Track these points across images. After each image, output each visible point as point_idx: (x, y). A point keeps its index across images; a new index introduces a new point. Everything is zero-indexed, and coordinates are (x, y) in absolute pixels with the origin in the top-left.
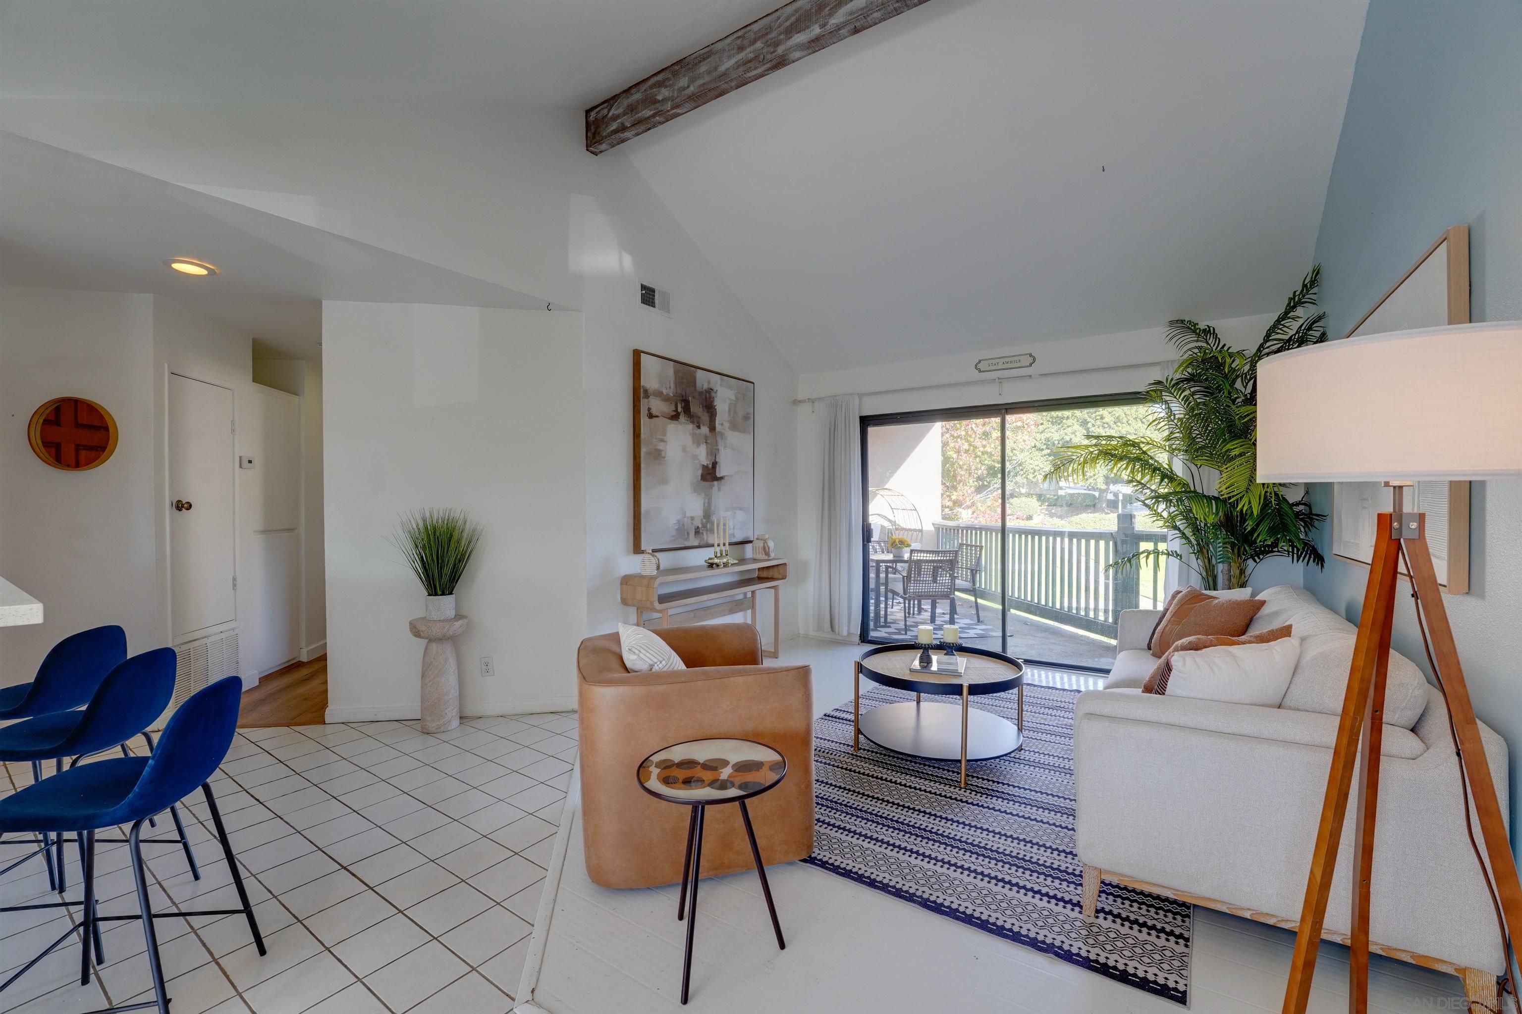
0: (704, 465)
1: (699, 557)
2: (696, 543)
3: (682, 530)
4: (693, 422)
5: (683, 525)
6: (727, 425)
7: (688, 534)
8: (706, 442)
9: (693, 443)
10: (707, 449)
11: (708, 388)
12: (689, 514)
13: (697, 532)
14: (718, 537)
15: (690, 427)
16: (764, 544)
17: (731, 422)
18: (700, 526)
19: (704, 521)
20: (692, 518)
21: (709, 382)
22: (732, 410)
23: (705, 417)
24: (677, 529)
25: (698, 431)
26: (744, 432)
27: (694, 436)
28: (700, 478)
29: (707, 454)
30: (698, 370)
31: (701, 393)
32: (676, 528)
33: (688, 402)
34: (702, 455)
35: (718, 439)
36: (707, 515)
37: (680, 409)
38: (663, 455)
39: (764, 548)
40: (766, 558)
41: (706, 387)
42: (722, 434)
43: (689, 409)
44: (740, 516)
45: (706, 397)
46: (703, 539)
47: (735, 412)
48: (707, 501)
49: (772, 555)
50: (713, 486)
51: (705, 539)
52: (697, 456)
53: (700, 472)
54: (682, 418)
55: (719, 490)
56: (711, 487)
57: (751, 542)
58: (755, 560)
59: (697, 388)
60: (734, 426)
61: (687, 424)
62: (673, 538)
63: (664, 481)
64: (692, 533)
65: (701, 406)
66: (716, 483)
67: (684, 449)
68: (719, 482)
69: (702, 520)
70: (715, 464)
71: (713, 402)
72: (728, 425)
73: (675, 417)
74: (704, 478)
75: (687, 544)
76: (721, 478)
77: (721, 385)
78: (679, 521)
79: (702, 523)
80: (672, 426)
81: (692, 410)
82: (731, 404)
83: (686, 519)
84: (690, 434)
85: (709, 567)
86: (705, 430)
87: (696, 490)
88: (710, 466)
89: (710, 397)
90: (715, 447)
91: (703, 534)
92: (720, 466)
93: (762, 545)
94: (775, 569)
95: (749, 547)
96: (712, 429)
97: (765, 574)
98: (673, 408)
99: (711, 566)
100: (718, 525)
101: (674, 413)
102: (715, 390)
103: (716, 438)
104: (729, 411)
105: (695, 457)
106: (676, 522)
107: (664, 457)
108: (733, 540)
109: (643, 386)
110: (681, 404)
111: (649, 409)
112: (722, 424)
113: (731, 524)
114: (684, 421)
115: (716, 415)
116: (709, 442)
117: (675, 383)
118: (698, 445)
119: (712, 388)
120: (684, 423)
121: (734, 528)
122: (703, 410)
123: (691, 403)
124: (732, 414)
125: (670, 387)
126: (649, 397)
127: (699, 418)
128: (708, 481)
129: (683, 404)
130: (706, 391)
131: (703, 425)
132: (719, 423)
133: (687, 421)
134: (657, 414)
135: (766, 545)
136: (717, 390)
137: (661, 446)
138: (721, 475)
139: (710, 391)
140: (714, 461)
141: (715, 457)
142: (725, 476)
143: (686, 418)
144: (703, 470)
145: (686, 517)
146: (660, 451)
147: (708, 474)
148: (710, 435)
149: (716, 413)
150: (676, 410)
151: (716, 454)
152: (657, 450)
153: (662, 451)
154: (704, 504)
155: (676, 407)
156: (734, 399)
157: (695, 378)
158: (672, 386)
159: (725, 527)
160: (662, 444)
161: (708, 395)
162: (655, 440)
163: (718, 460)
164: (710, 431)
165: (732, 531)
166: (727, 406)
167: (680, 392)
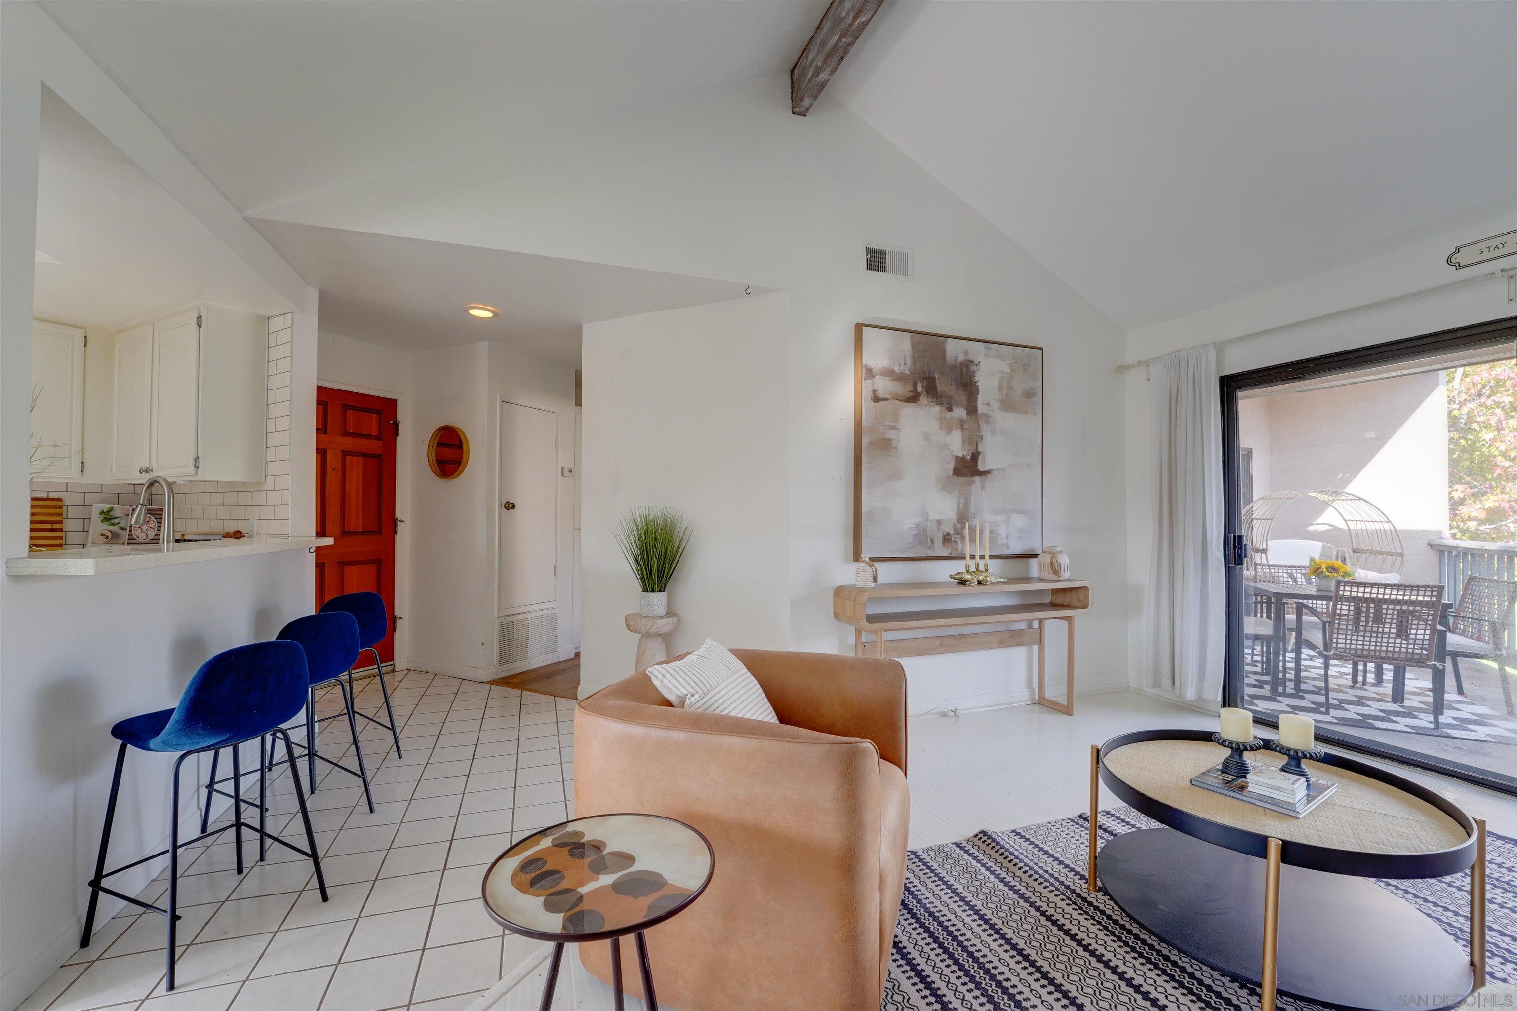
0: (957, 457)
1: (944, 571)
2: (945, 553)
3: (922, 536)
4: (941, 404)
5: (925, 530)
6: (996, 405)
7: (932, 541)
8: (961, 428)
9: (941, 429)
10: (963, 435)
11: (965, 361)
12: (934, 516)
13: (947, 539)
14: (982, 546)
15: (936, 409)
16: (1052, 558)
17: (1002, 401)
18: (952, 532)
19: (959, 526)
20: (939, 522)
21: (966, 353)
22: (1006, 386)
23: (961, 397)
24: (915, 535)
25: (948, 415)
26: (1025, 413)
27: (942, 421)
28: (951, 473)
29: (964, 442)
30: (949, 340)
31: (953, 368)
32: (914, 533)
33: (934, 379)
34: (956, 444)
35: (980, 423)
36: (963, 517)
37: (920, 388)
38: (894, 444)
39: (1052, 564)
40: (1055, 577)
41: (961, 358)
42: (987, 417)
43: (935, 388)
44: (1019, 521)
45: (962, 372)
46: (957, 549)
47: (1010, 388)
48: (963, 501)
49: (1066, 574)
50: (974, 482)
51: (960, 548)
52: (948, 444)
53: (951, 465)
54: (924, 400)
55: (983, 487)
56: (970, 484)
57: (1036, 556)
58: (1041, 580)
59: (948, 362)
60: (1008, 405)
61: (930, 406)
62: (909, 546)
63: (896, 476)
64: (939, 540)
65: (953, 383)
66: (977, 479)
67: (927, 437)
68: (984, 477)
69: (954, 525)
70: (975, 456)
71: (974, 376)
72: (999, 404)
73: (913, 398)
74: (957, 472)
75: (930, 553)
76: (987, 473)
77: (986, 355)
78: (918, 526)
79: (955, 529)
80: (908, 411)
81: (939, 388)
82: (1002, 377)
83: (929, 523)
84: (936, 419)
85: (959, 584)
86: (960, 412)
87: (945, 486)
88: (969, 457)
89: (968, 371)
90: (977, 434)
91: (956, 542)
92: (984, 457)
93: (1049, 560)
94: (1074, 594)
95: (1034, 562)
96: (972, 410)
97: (1060, 600)
98: (910, 388)
99: (963, 582)
100: (981, 532)
101: (911, 394)
102: (976, 362)
103: (978, 422)
104: (1000, 388)
105: (945, 447)
106: (915, 526)
107: (896, 448)
108: (1006, 552)
109: (865, 365)
110: (923, 382)
111: (874, 391)
112: (988, 404)
113: (1003, 531)
114: (926, 403)
115: (978, 394)
116: (966, 427)
117: (913, 358)
118: (949, 431)
119: (971, 359)
120: (926, 405)
121: (1007, 536)
122: (958, 388)
123: (937, 381)
124: (1005, 392)
125: (905, 364)
126: (874, 377)
127: (950, 398)
128: (964, 476)
129: (925, 383)
130: (961, 364)
131: (957, 407)
132: (983, 404)
133: (932, 402)
134: (885, 397)
135: (1054, 561)
136: (979, 362)
137: (891, 434)
138: (987, 468)
139: (968, 363)
140: (975, 451)
141: (977, 446)
142: (992, 470)
143: (930, 399)
144: (956, 462)
145: (930, 520)
146: (890, 440)
147: (965, 467)
148: (969, 418)
149: (978, 392)
150: (915, 390)
151: (977, 443)
152: (885, 439)
153: (893, 440)
154: (958, 504)
155: (915, 386)
156: (1007, 370)
157: (944, 350)
158: (909, 361)
159: (993, 535)
160: (893, 431)
161: (964, 369)
162: (883, 428)
163: (980, 450)
164: (968, 414)
165: (1005, 541)
166: (996, 383)
167: (920, 368)
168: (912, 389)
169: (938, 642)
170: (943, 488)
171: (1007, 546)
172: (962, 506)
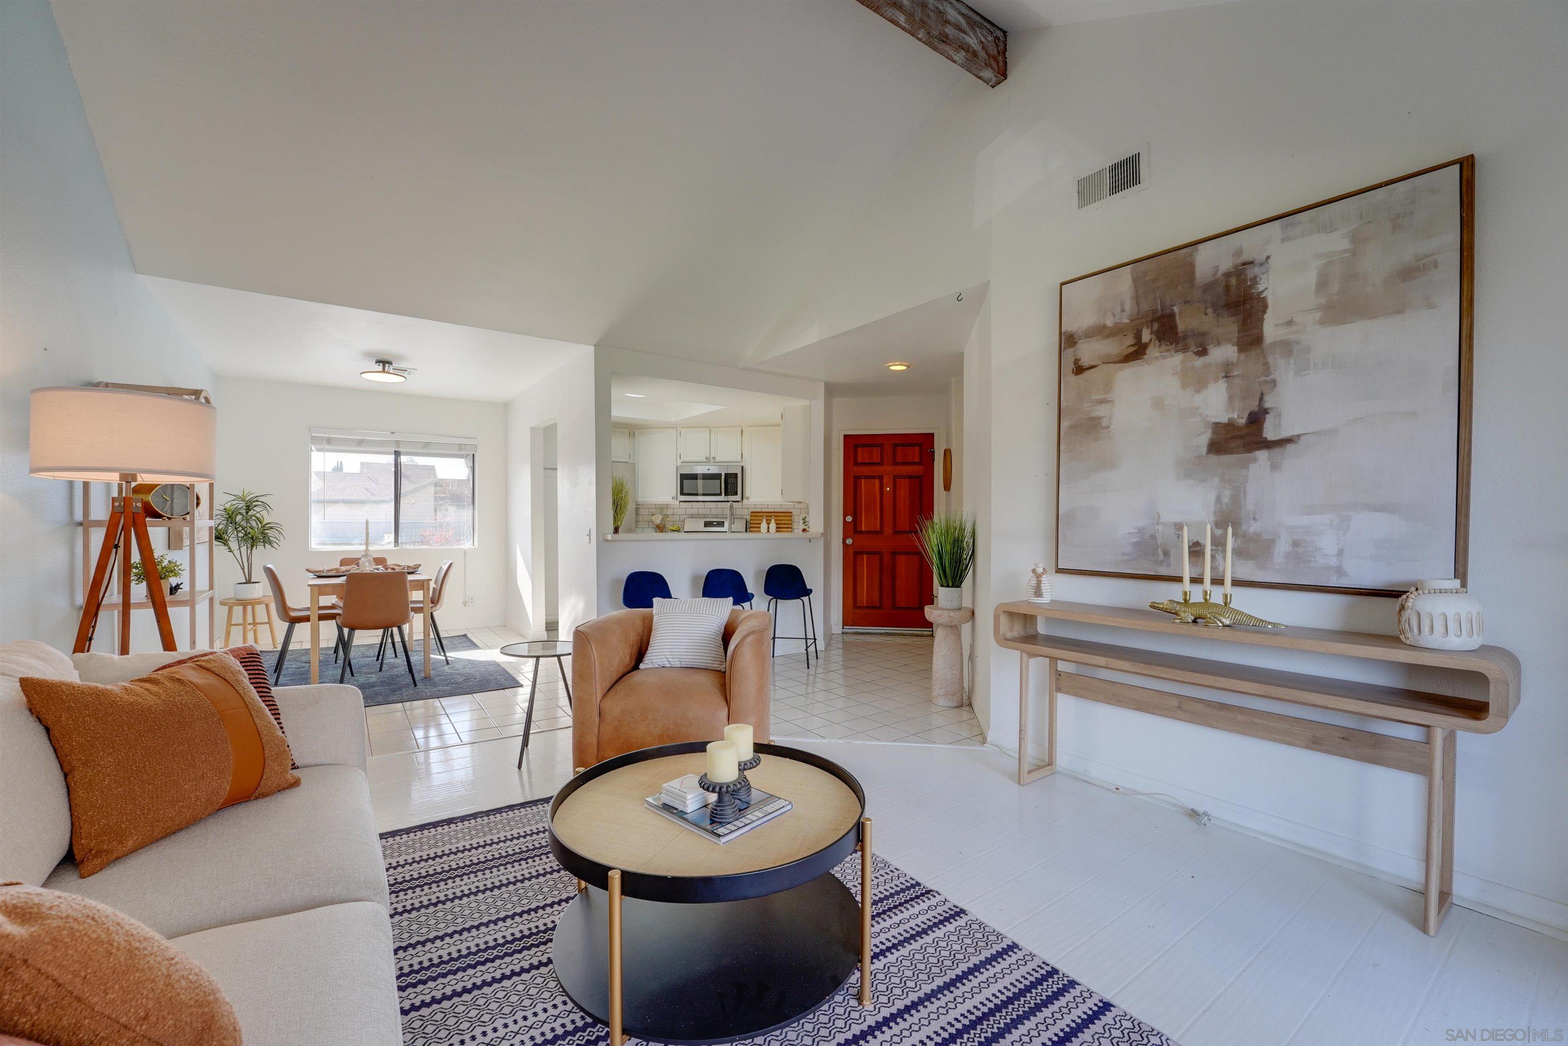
0: (1218, 424)
3: (1149, 545)
4: (1185, 349)
5: (1153, 537)
6: (1310, 319)
7: (1169, 553)
8: (1226, 377)
9: (1184, 386)
10: (1229, 389)
11: (1236, 267)
12: (1168, 517)
15: (1176, 360)
17: (1327, 308)
18: (1204, 541)
19: (1222, 531)
20: (1179, 526)
21: (1239, 253)
22: (1338, 276)
23: (1226, 327)
24: (1136, 544)
25: (1199, 362)
26: (1399, 310)
27: (1186, 373)
28: (1204, 450)
29: (1231, 398)
30: (1202, 246)
31: (1208, 287)
32: (1135, 540)
33: (1172, 316)
34: (1215, 404)
35: (1270, 360)
37: (1146, 336)
38: (1105, 423)
41: (1226, 265)
42: (1286, 345)
43: (1174, 328)
44: (1373, 525)
45: (1227, 288)
48: (1228, 493)
50: (1253, 460)
52: (1198, 408)
53: (1205, 439)
54: (1153, 351)
55: (1275, 466)
56: (1245, 465)
59: (1199, 280)
60: (1345, 315)
61: (1164, 357)
62: (1126, 558)
63: (1105, 465)
65: (1209, 310)
66: (1262, 455)
67: (1158, 404)
68: (1277, 451)
69: (1211, 529)
70: (1256, 419)
72: (1318, 315)
73: (1137, 353)
74: (1216, 447)
77: (1282, 240)
78: (1141, 531)
79: (1213, 536)
80: (1127, 374)
81: (1182, 326)
82: (1326, 263)
83: (1164, 526)
84: (1175, 374)
86: (1223, 352)
87: (1190, 471)
88: (1243, 421)
89: (1243, 280)
90: (1263, 379)
92: (1279, 415)
96: (1251, 342)
98: (1130, 340)
101: (1132, 349)
103: (1265, 358)
104: (1322, 285)
105: (1193, 412)
106: (1136, 531)
107: (1108, 427)
108: (1334, 582)
109: (1065, 333)
110: (1152, 327)
111: (1077, 361)
112: (1290, 323)
113: (1327, 544)
114: (1158, 354)
115: (1264, 312)
116: (1236, 373)
117: (1137, 299)
118: (1200, 385)
119: (1250, 259)
120: (1157, 358)
121: (1340, 553)
122: (1218, 315)
123: (1177, 317)
124: (1335, 287)
125: (1123, 311)
126: (1076, 343)
127: (1204, 334)
128: (1231, 453)
129: (1156, 326)
130: (1227, 275)
131: (1218, 343)
132: (1276, 326)
133: (1168, 351)
134: (1092, 364)
136: (1268, 257)
137: (1100, 411)
138: (1285, 434)
140: (1257, 409)
141: (1261, 399)
142: (1299, 436)
143: (1164, 347)
144: (1215, 432)
145: (1163, 523)
146: (1099, 418)
147: (1234, 437)
148: (1243, 356)
149: (1265, 307)
150: (1138, 341)
151: (1262, 394)
152: (1092, 419)
153: (1102, 417)
154: (1218, 500)
155: (1138, 336)
156: (1345, 244)
157: (1190, 268)
158: (1128, 306)
159: (1300, 550)
160: (1103, 406)
161: (1233, 281)
162: (1088, 405)
163: (1267, 405)
164: (1241, 350)
165: (1333, 562)
166: (1311, 278)
167: (1145, 307)
168: (1133, 341)
169: (1175, 703)
170: (1188, 475)
171: (1340, 571)
172: (1226, 500)
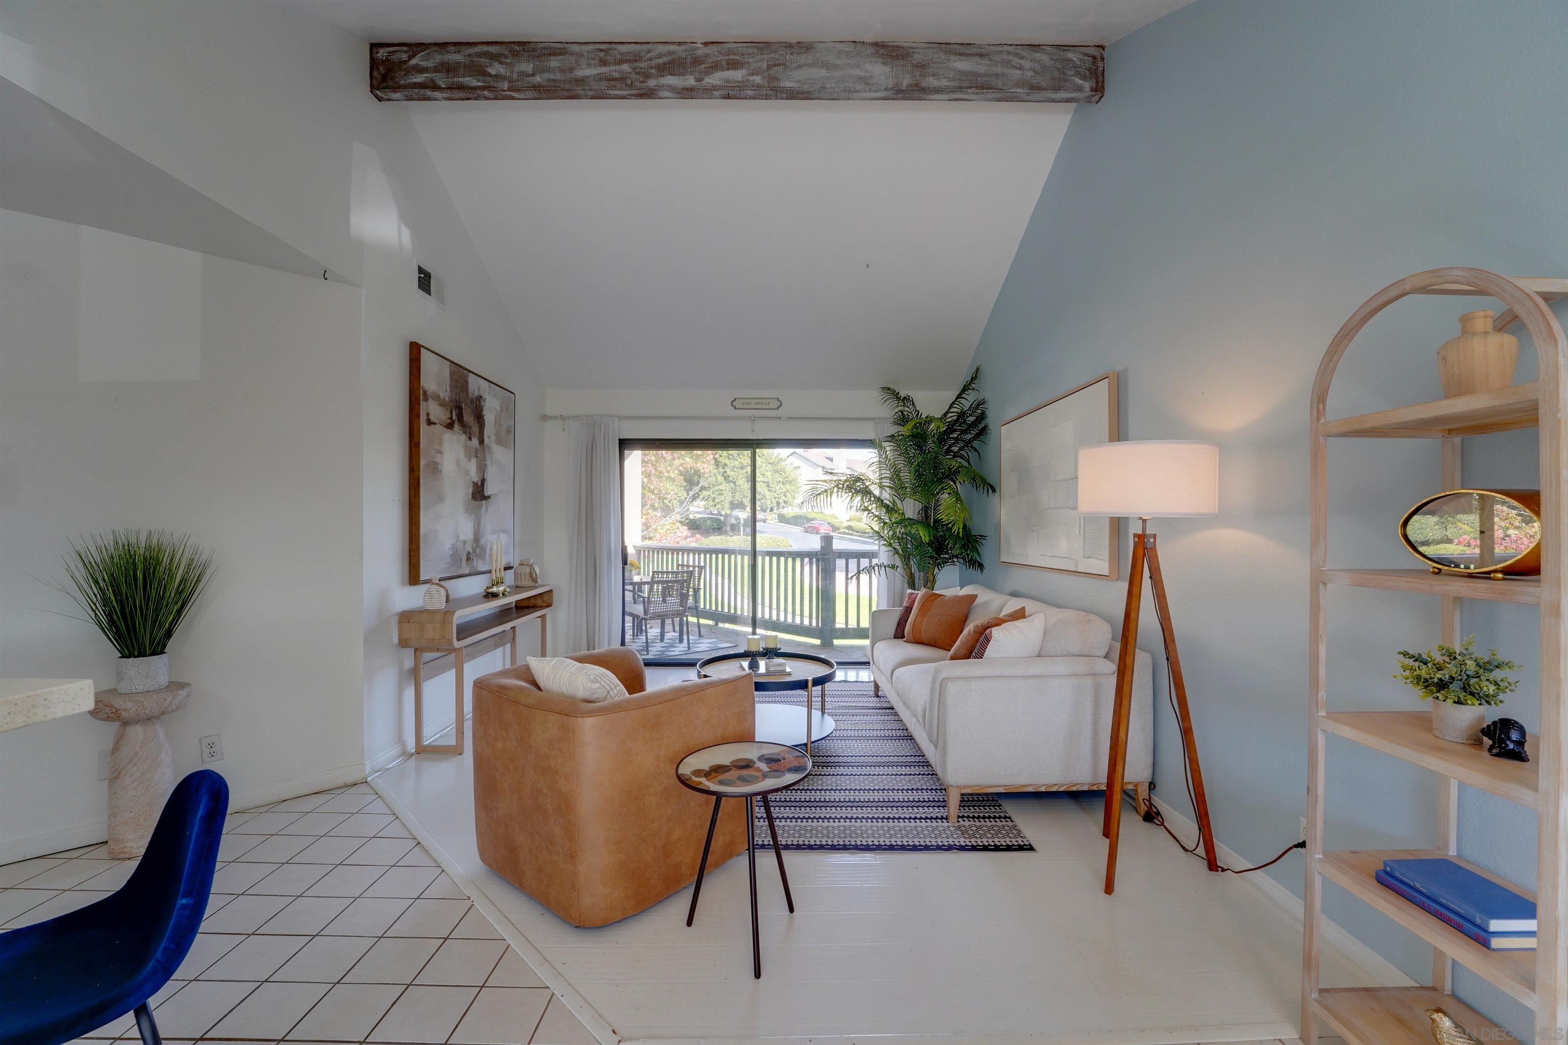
0: (473, 483)
2: (467, 571)
3: (454, 556)
4: (465, 433)
5: (456, 550)
6: (493, 438)
7: (460, 560)
8: (477, 457)
9: (466, 456)
10: (477, 464)
11: (478, 396)
12: (462, 538)
13: (467, 557)
15: (463, 437)
16: (531, 569)
17: (496, 436)
18: (470, 551)
19: (475, 545)
20: (464, 542)
21: (479, 389)
22: (497, 422)
23: (475, 429)
24: (451, 555)
25: (469, 443)
26: (507, 447)
27: (466, 447)
28: (470, 497)
29: (477, 469)
30: (470, 374)
31: (472, 400)
32: (450, 553)
33: (462, 409)
34: (474, 471)
35: (486, 453)
36: (476, 538)
37: (454, 417)
38: (440, 467)
39: (531, 574)
40: (534, 584)
41: (476, 394)
42: (489, 448)
43: (462, 417)
44: (503, 539)
45: (476, 405)
46: (473, 566)
47: (500, 424)
48: (476, 522)
50: (482, 505)
51: (475, 565)
52: (469, 471)
53: (470, 490)
54: (457, 427)
55: (487, 510)
56: (480, 508)
58: (524, 588)
59: (468, 394)
60: (499, 441)
61: (460, 434)
62: (446, 566)
63: (440, 499)
64: (463, 559)
65: (472, 415)
66: (484, 502)
67: (458, 462)
68: (487, 502)
69: (472, 545)
70: (482, 483)
71: (482, 410)
73: (450, 426)
74: (474, 497)
75: (460, 572)
76: (488, 498)
77: (489, 394)
78: (453, 545)
79: (473, 548)
80: (447, 437)
81: (464, 418)
82: (496, 414)
83: (458, 543)
84: (463, 446)
86: (475, 442)
87: (468, 509)
88: (480, 483)
89: (480, 406)
90: (484, 462)
91: (473, 560)
92: (487, 483)
93: (528, 571)
96: (482, 441)
101: (449, 421)
102: (484, 398)
103: (484, 452)
104: (495, 424)
105: (467, 472)
106: (451, 547)
107: (441, 472)
109: (422, 387)
110: (456, 411)
111: (428, 414)
112: (489, 437)
114: (457, 431)
115: (484, 427)
117: (450, 387)
118: (470, 458)
119: (482, 395)
120: (458, 433)
122: (475, 420)
123: (464, 411)
124: (497, 427)
125: (446, 392)
126: (428, 399)
127: (471, 428)
128: (476, 500)
129: (458, 411)
130: (476, 398)
131: (474, 436)
132: (487, 436)
133: (461, 430)
134: (435, 420)
135: (532, 571)
137: (438, 458)
138: (488, 494)
139: (480, 398)
140: (482, 478)
141: (483, 473)
142: (491, 495)
143: (460, 427)
144: (473, 487)
145: (460, 541)
146: (438, 464)
147: (477, 492)
148: (480, 448)
149: (485, 425)
150: (451, 418)
151: (484, 471)
152: (435, 462)
155: (452, 413)
156: (499, 408)
157: (466, 384)
158: (448, 389)
160: (438, 455)
161: (478, 403)
162: (433, 451)
163: (485, 477)
164: (480, 444)
166: (493, 419)
167: (454, 397)
168: (450, 416)
170: (467, 511)
172: (475, 527)
